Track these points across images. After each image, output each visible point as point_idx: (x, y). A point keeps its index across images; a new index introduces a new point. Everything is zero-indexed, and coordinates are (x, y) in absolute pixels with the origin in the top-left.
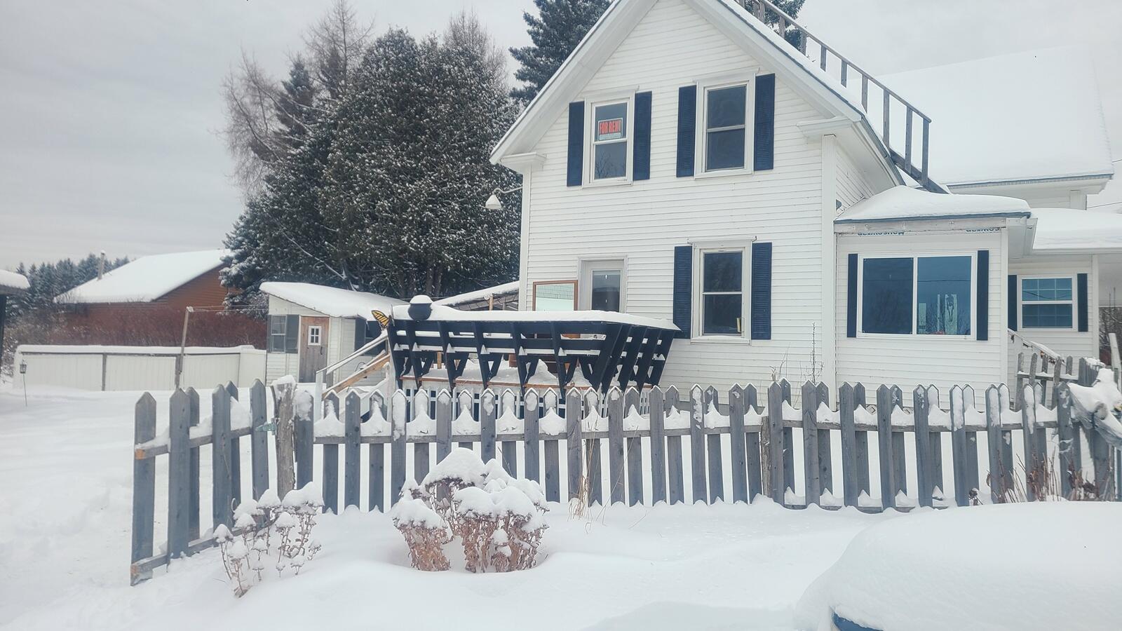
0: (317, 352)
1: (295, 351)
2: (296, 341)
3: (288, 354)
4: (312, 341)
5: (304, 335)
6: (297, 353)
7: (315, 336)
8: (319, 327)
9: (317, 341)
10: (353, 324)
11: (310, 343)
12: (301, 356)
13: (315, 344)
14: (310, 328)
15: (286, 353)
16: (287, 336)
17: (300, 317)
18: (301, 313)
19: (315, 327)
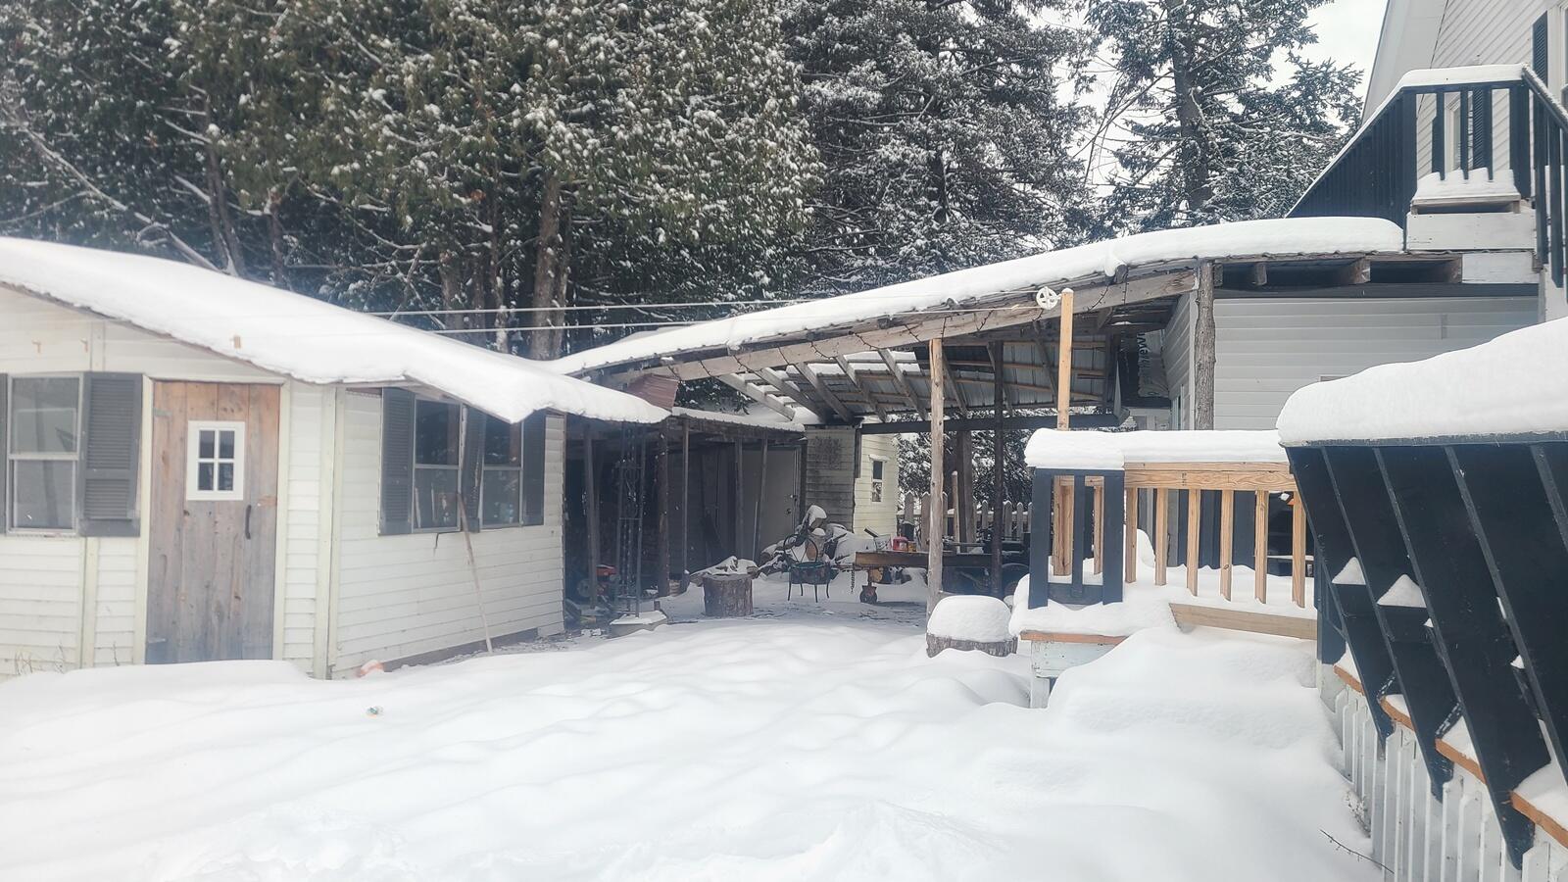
0: (229, 527)
1: (125, 527)
2: (127, 487)
3: (91, 540)
4: (205, 483)
5: (164, 460)
6: (136, 534)
7: (216, 460)
8: (239, 428)
9: (226, 483)
10: (373, 415)
11: (193, 493)
12: (154, 547)
13: (215, 495)
14: (195, 429)
15: (85, 534)
16: (89, 461)
17: (148, 387)
18: (149, 364)
19: (217, 427)
